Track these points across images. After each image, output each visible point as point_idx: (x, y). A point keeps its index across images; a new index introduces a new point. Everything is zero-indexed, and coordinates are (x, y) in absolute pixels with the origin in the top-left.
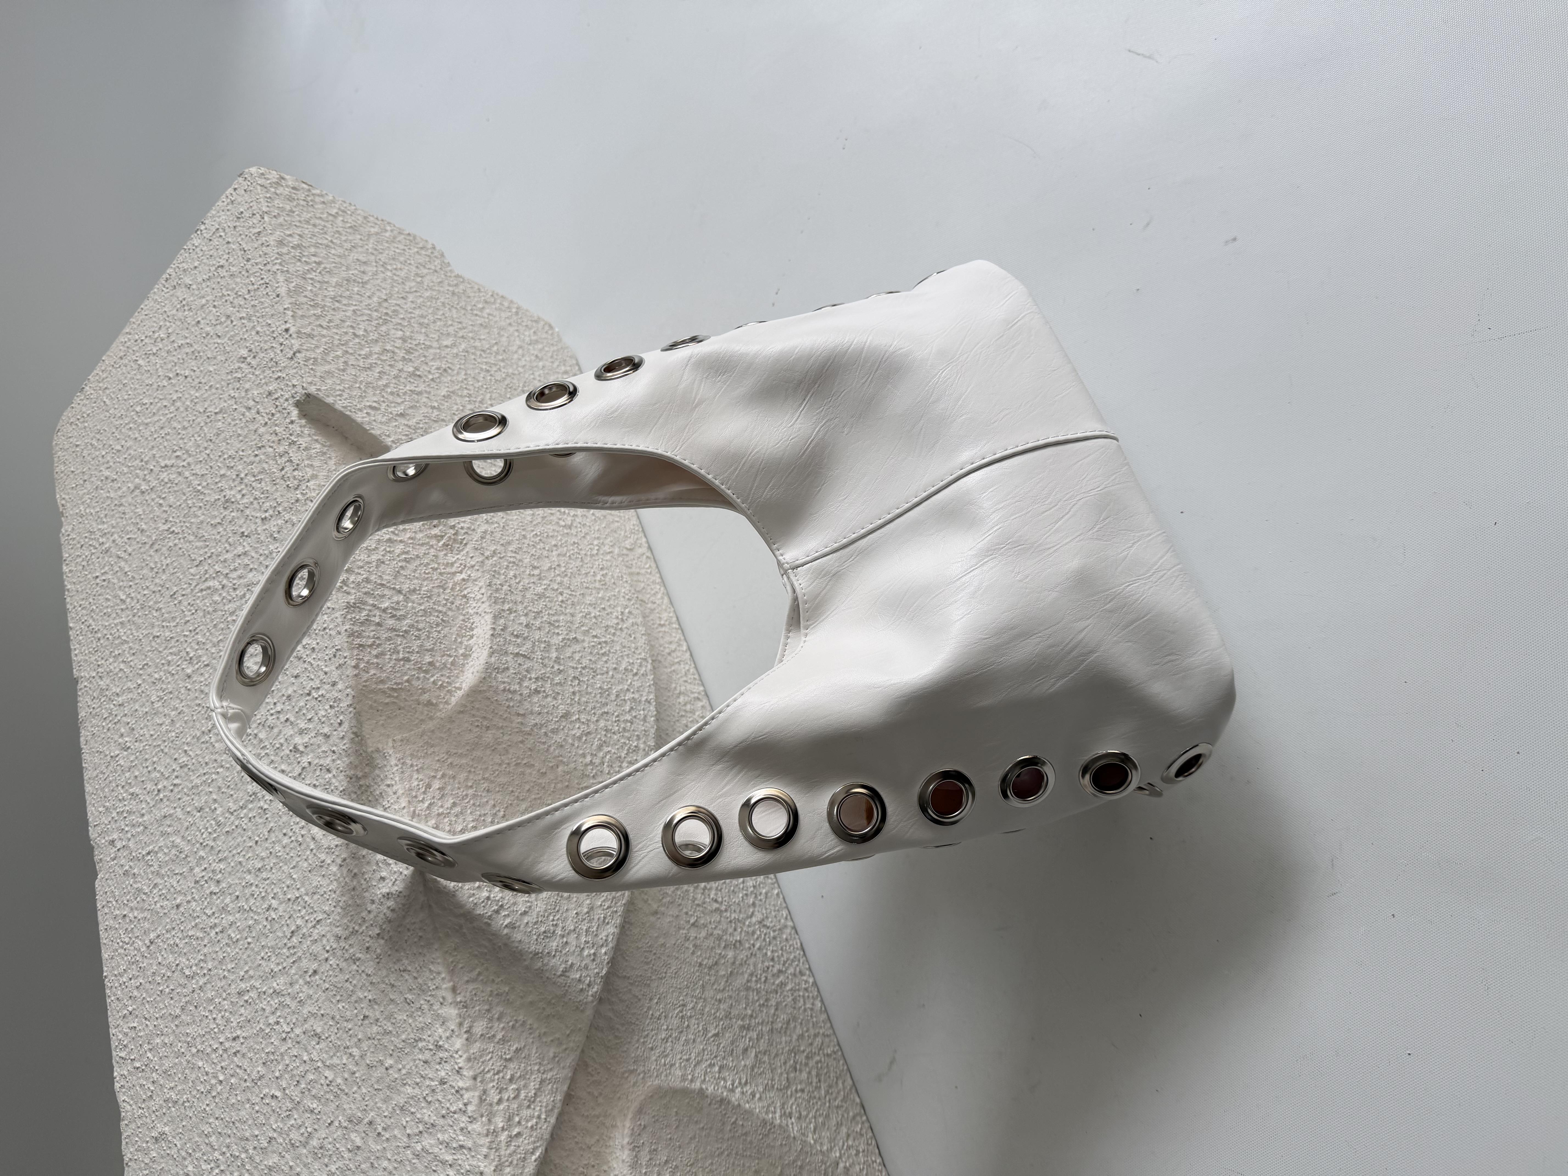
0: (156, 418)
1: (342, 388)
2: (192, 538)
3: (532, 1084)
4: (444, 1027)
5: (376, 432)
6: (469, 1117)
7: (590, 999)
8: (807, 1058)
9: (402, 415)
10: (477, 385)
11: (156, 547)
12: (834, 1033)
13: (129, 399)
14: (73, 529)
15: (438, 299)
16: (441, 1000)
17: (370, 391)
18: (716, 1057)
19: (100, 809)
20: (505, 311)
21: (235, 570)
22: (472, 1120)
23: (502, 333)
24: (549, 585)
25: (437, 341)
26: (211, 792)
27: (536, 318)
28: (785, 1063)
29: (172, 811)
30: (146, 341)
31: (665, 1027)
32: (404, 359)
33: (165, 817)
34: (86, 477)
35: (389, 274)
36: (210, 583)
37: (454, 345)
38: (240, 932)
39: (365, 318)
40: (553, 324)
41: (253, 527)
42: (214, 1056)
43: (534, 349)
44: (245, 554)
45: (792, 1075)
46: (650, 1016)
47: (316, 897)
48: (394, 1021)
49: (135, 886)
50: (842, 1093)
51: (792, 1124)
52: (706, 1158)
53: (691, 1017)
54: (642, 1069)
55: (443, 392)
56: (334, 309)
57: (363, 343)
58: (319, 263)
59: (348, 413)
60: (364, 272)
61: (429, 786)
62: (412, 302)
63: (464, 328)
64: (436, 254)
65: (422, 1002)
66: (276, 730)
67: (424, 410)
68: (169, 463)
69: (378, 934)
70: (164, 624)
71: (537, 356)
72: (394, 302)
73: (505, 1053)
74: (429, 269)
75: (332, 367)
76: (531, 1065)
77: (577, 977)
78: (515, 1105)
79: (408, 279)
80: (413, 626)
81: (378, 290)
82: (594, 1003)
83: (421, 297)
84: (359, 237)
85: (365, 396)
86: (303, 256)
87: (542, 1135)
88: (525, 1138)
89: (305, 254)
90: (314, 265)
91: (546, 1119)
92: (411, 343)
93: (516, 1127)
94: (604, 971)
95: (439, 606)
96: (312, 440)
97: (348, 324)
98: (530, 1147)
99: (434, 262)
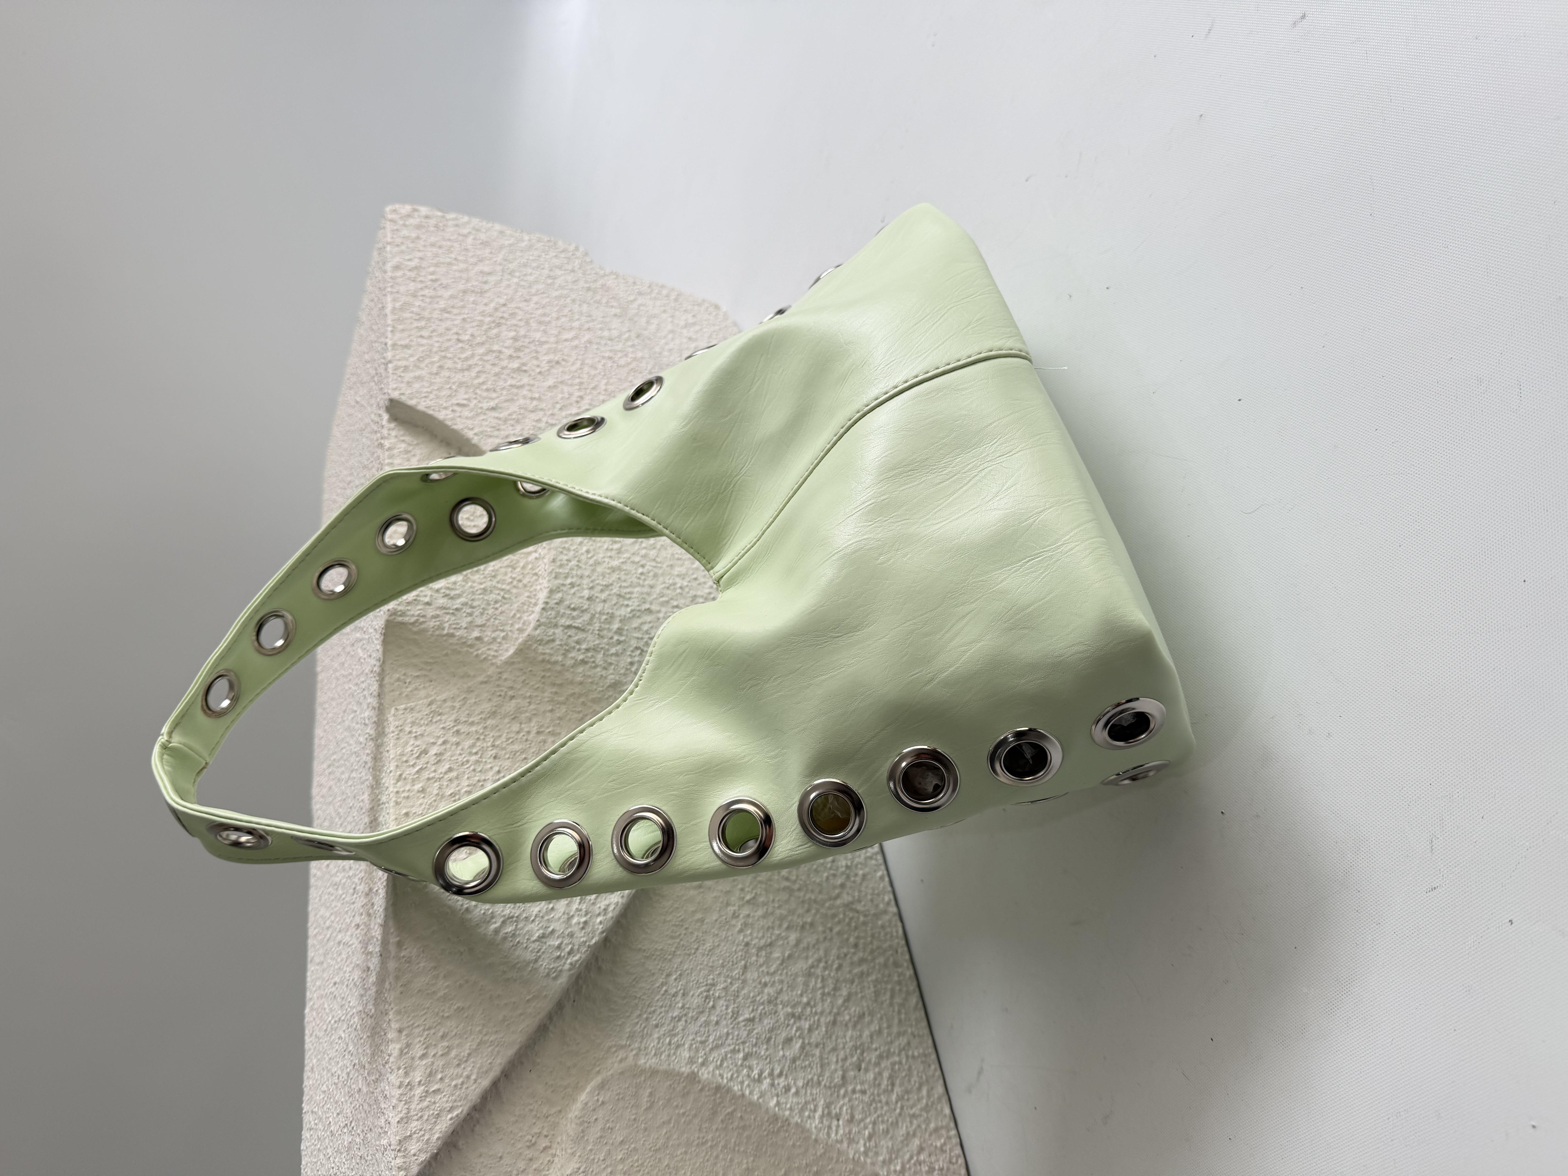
1: (429, 390)
3: (469, 1044)
5: (459, 427)
7: (567, 967)
8: (880, 1056)
9: (493, 409)
10: (593, 373)
15: (568, 296)
17: (462, 390)
18: (744, 1042)
20: (661, 299)
23: (651, 319)
24: (629, 558)
25: (557, 336)
27: (699, 300)
28: (844, 1059)
31: (680, 1005)
32: (511, 357)
35: (515, 280)
37: (575, 338)
39: (475, 324)
40: (721, 305)
43: (688, 330)
45: (852, 1073)
46: (662, 992)
50: (925, 1101)
51: (838, 1126)
52: (679, 1145)
53: (719, 997)
54: (637, 1045)
55: (550, 383)
56: (441, 320)
57: (467, 346)
58: (436, 281)
59: (431, 412)
60: (486, 282)
61: (425, 752)
62: (536, 303)
63: (593, 321)
64: (578, 254)
67: (522, 401)
71: (689, 337)
72: (515, 305)
73: (443, 1011)
74: (565, 270)
75: (423, 373)
76: (472, 1025)
77: (557, 943)
78: (440, 1063)
79: (536, 282)
80: (465, 604)
81: (498, 297)
82: (572, 972)
83: (548, 297)
84: (490, 251)
85: (455, 395)
86: (420, 276)
87: (467, 1095)
88: (444, 1096)
89: (423, 274)
90: (430, 283)
91: (475, 1080)
92: (523, 342)
93: (437, 1083)
94: (594, 941)
95: (503, 584)
96: (399, 441)
97: (454, 331)
98: (448, 1106)
99: (574, 262)
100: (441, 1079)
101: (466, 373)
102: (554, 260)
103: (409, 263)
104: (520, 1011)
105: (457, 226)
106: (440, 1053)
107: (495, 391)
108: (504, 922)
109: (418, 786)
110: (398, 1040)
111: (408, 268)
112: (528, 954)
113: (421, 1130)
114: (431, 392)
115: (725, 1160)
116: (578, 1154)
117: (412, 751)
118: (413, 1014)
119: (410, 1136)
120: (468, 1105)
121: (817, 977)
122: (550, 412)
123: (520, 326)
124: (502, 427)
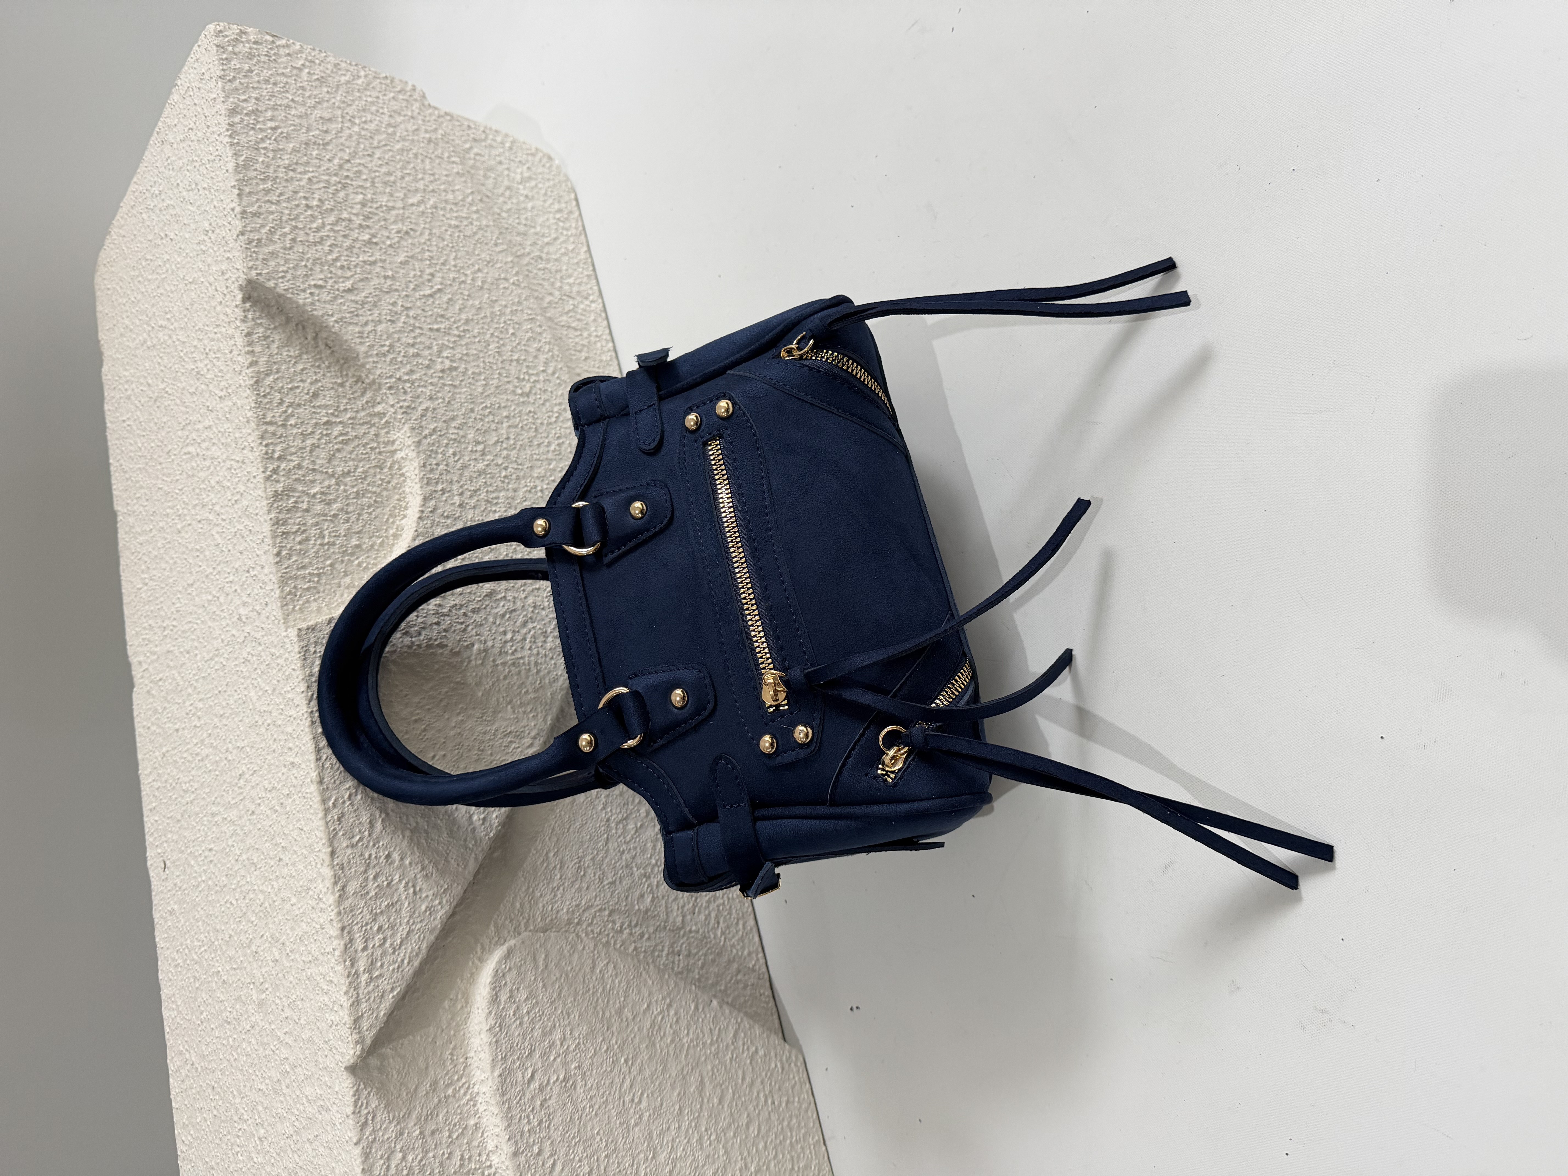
0: (155, 276)
1: (285, 269)
2: (178, 401)
3: (400, 934)
4: (323, 884)
5: (318, 313)
6: (336, 960)
9: (350, 290)
10: (441, 245)
11: (158, 404)
13: (138, 251)
14: (109, 371)
15: (411, 149)
16: (322, 861)
17: (317, 268)
19: (133, 632)
20: (496, 147)
21: (204, 441)
22: (338, 963)
23: (489, 174)
24: (493, 461)
25: (402, 200)
26: (194, 640)
27: (533, 151)
29: (172, 649)
30: (147, 194)
31: (558, 877)
32: (360, 226)
33: (168, 652)
34: (115, 322)
35: (356, 129)
36: (191, 449)
37: (421, 202)
38: (212, 764)
39: (322, 185)
40: (553, 155)
41: (214, 403)
42: (200, 859)
43: (524, 188)
44: (210, 427)
46: (543, 868)
47: (254, 750)
48: (296, 868)
49: (155, 705)
52: (568, 995)
53: (589, 866)
55: (401, 258)
57: (316, 214)
58: (274, 129)
59: (289, 296)
60: (326, 132)
63: (436, 180)
64: (416, 96)
65: (311, 859)
66: (230, 597)
67: (376, 281)
68: (164, 323)
70: (165, 478)
71: (527, 196)
72: (358, 161)
73: (376, 908)
74: (405, 116)
75: (277, 247)
76: (400, 918)
78: (379, 952)
79: (377, 131)
80: (342, 509)
81: (341, 150)
83: (390, 150)
84: (325, 90)
85: (311, 275)
86: (258, 122)
87: (403, 976)
88: (385, 979)
89: (261, 119)
90: (269, 131)
91: (409, 963)
92: (371, 207)
93: (378, 970)
95: (373, 486)
96: (256, 324)
97: (301, 194)
98: (389, 987)
99: (412, 105)
100: (382, 966)
101: (319, 247)
102: (393, 103)
103: (245, 105)
104: (437, 902)
105: (289, 54)
106: (377, 944)
107: (349, 268)
111: (245, 112)
113: (370, 1009)
114: (287, 272)
115: (603, 1002)
116: (494, 1012)
118: (351, 914)
119: (362, 1014)
120: (405, 984)
122: (404, 293)
123: (367, 188)
124: (360, 312)
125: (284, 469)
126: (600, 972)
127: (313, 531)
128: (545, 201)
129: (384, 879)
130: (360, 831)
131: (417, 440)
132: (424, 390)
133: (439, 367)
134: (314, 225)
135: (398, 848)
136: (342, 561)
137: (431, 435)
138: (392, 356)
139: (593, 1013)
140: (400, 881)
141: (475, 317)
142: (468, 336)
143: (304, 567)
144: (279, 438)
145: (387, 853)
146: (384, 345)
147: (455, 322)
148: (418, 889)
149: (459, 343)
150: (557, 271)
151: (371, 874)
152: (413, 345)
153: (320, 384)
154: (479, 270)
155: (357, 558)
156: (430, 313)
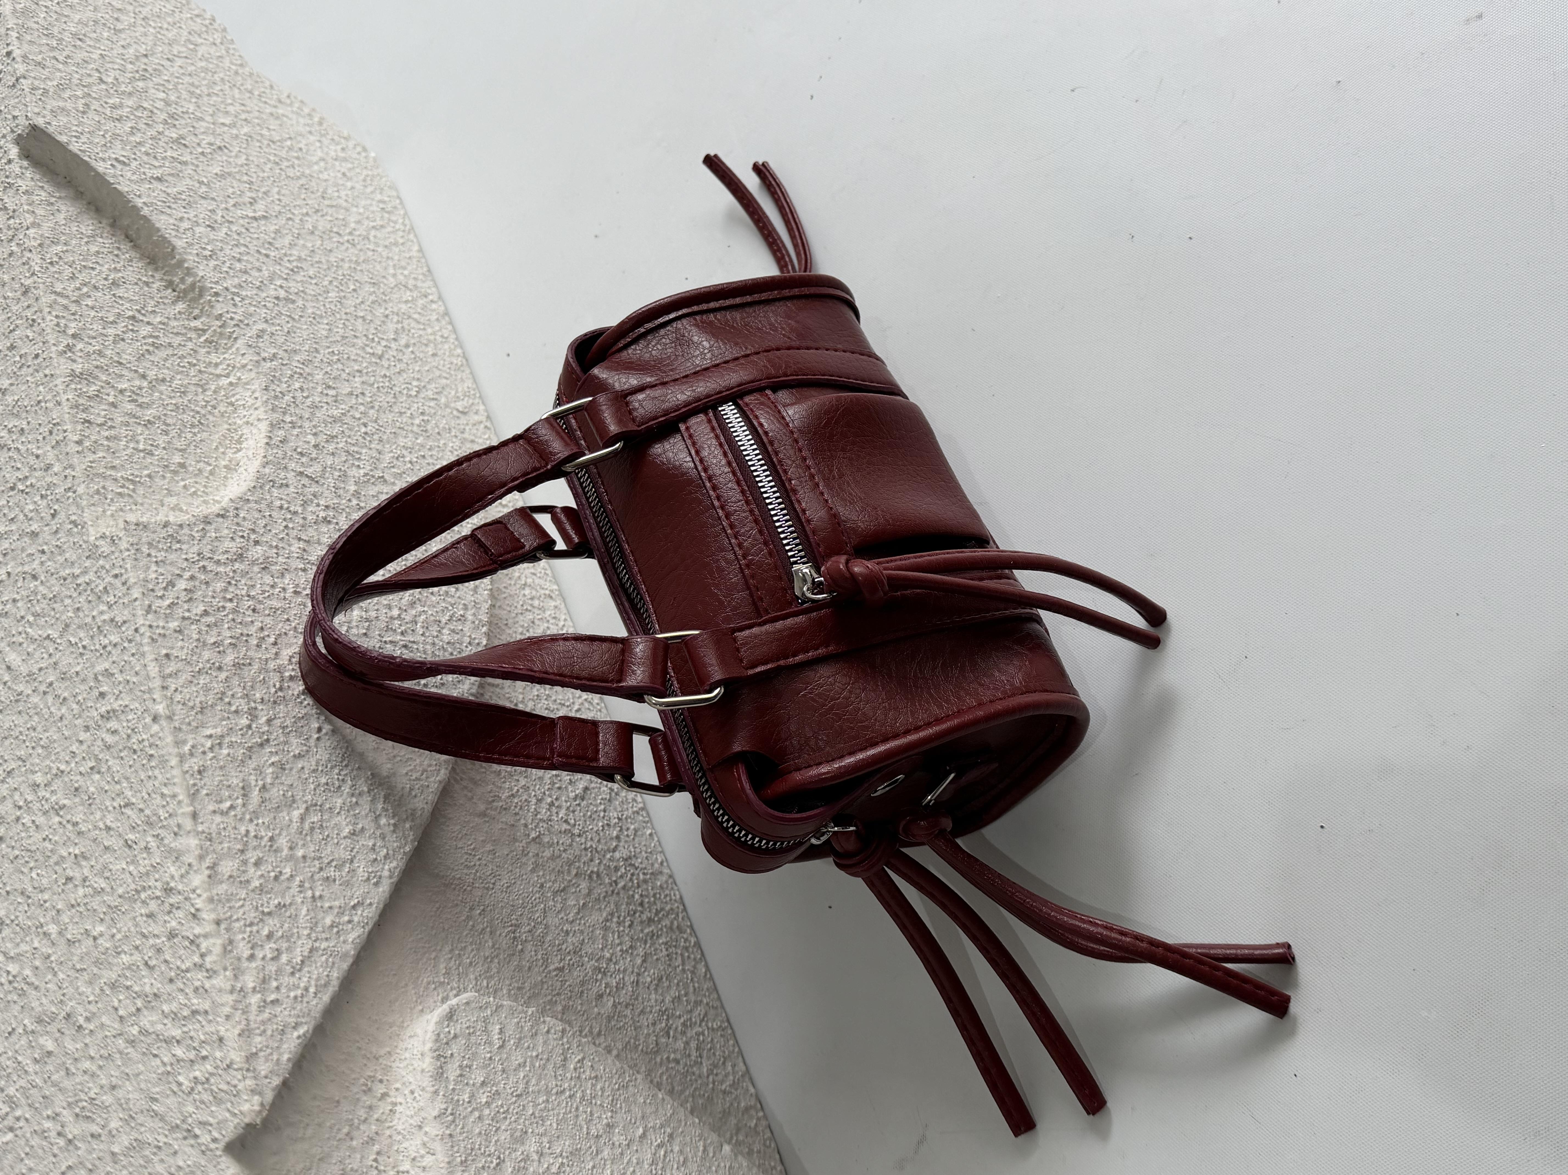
1: (78, 130)
3: (299, 950)
4: (177, 864)
5: (123, 188)
6: (207, 971)
7: (386, 873)
8: (684, 1024)
9: (159, 179)
10: (261, 175)
12: (723, 1007)
15: (215, 73)
16: (176, 829)
17: (118, 144)
18: (558, 994)
20: (304, 117)
22: (211, 973)
23: (299, 138)
25: (212, 115)
27: (346, 135)
28: (654, 1024)
32: (165, 122)
35: (151, 30)
37: (233, 125)
39: (117, 66)
40: (368, 148)
43: (341, 166)
45: (663, 1040)
46: (469, 927)
48: (107, 874)
50: (731, 1078)
52: (539, 1092)
55: (217, 170)
57: (112, 91)
59: (87, 159)
60: (117, 19)
61: (172, 584)
62: (181, 67)
63: (248, 112)
65: (149, 839)
67: (188, 181)
69: (92, 768)
71: (344, 174)
72: (158, 61)
73: (262, 905)
74: (205, 39)
75: (68, 105)
76: (298, 927)
77: (370, 844)
78: (272, 968)
79: (176, 41)
80: (159, 418)
81: (136, 42)
82: (392, 880)
83: (192, 64)
85: (111, 147)
87: (310, 1011)
88: (285, 1009)
91: (315, 993)
92: (176, 109)
93: (273, 992)
94: (407, 849)
95: (197, 406)
96: (36, 185)
97: (92, 66)
98: (292, 1020)
99: (213, 34)
100: (277, 988)
101: (118, 124)
102: (190, 22)
104: (346, 918)
106: (269, 956)
107: (155, 157)
108: (307, 809)
109: (173, 625)
110: (218, 934)
112: (342, 852)
113: (267, 1047)
114: (81, 134)
115: (586, 1112)
116: (441, 1094)
117: (157, 578)
118: (228, 905)
119: (256, 1054)
120: (313, 1022)
121: (613, 933)
122: (224, 206)
123: (169, 90)
124: (173, 206)
125: (81, 350)
126: (575, 1069)
127: (123, 431)
128: (365, 186)
129: (270, 868)
130: (230, 797)
131: (256, 358)
132: (258, 310)
133: (272, 293)
134: (111, 101)
135: (284, 833)
136: (164, 477)
137: (272, 360)
138: (216, 263)
139: (575, 1124)
140: (291, 876)
141: (309, 259)
142: (302, 274)
143: (113, 468)
144: (73, 314)
145: (270, 834)
146: (204, 249)
147: (285, 255)
148: (317, 894)
149: (294, 277)
150: (388, 258)
151: (252, 856)
152: (239, 260)
153: (120, 275)
154: (307, 214)
155: (183, 480)
156: (256, 236)
